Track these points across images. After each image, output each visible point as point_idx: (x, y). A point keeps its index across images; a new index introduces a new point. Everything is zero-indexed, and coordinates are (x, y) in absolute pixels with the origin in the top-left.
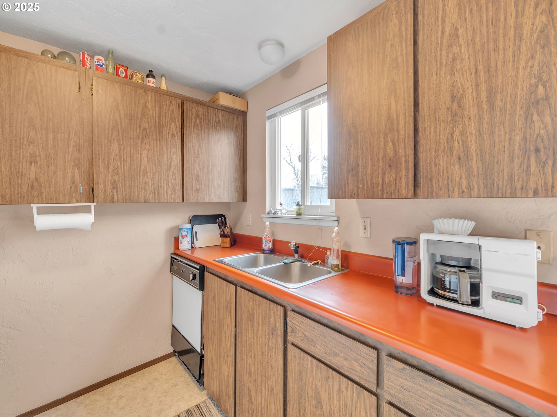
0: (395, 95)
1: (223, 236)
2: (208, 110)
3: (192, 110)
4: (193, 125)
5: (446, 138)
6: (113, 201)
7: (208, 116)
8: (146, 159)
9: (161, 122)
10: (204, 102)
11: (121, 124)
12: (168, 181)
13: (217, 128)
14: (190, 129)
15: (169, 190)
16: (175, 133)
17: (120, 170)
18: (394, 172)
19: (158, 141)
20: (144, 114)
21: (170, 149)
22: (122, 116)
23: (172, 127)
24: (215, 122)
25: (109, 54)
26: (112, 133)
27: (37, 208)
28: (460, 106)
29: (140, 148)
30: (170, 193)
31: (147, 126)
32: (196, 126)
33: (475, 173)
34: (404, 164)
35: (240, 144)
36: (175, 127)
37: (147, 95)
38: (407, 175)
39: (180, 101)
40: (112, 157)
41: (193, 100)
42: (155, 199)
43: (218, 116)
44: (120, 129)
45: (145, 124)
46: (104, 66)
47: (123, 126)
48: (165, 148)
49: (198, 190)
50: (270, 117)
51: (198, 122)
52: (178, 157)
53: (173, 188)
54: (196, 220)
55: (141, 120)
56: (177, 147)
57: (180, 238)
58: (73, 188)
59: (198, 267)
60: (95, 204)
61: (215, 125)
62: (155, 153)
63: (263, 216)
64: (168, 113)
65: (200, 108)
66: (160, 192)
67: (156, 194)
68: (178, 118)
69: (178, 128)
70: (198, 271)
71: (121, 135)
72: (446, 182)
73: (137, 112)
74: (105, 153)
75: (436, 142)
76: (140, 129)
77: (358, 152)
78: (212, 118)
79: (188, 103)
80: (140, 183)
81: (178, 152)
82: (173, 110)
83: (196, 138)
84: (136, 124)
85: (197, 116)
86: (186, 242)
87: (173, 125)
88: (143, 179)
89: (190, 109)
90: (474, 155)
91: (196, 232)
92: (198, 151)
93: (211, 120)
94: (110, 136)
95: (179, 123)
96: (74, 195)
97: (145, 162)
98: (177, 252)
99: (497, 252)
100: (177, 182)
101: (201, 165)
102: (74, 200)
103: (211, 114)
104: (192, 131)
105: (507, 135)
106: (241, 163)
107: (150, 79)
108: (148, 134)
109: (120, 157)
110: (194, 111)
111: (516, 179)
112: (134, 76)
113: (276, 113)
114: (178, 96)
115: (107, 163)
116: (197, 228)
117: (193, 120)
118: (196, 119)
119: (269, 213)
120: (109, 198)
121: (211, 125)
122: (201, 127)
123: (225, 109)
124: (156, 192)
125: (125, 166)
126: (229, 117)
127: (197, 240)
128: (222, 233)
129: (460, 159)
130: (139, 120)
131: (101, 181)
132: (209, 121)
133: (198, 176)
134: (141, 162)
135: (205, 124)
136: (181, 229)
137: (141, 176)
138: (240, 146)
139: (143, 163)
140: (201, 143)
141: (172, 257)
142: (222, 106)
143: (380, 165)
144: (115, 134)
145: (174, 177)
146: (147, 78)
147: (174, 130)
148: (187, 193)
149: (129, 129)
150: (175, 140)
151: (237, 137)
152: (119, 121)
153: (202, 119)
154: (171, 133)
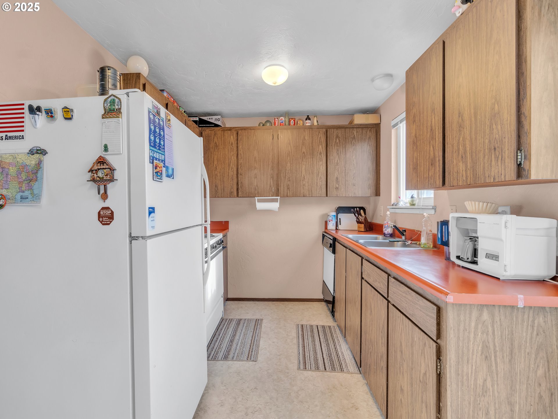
0: (434, 113)
1: (359, 222)
2: (345, 130)
3: (333, 133)
4: (334, 144)
5: (456, 143)
6: (287, 196)
7: (345, 135)
8: (304, 171)
9: (313, 146)
10: (343, 126)
11: (292, 153)
12: (317, 183)
13: (353, 142)
14: (332, 147)
15: (318, 189)
16: (322, 151)
17: (291, 178)
18: (433, 168)
19: (311, 159)
20: (303, 144)
21: (319, 162)
22: (292, 147)
23: (320, 148)
24: (351, 138)
25: (286, 114)
26: (287, 158)
27: (257, 199)
28: (462, 120)
29: (301, 165)
30: (318, 191)
31: (305, 151)
32: (336, 144)
33: (469, 167)
34: (438, 163)
35: (373, 151)
36: (322, 148)
37: (305, 132)
38: (439, 171)
39: (325, 130)
40: (287, 172)
41: (334, 127)
42: (309, 195)
43: (354, 133)
44: (291, 155)
45: (304, 150)
46: (284, 122)
47: (293, 153)
48: (315, 162)
49: (337, 188)
50: (394, 126)
51: (338, 141)
52: (324, 167)
53: (320, 187)
54: (341, 210)
55: (302, 148)
56: (323, 160)
57: (328, 222)
58: (270, 189)
59: (332, 238)
60: (280, 197)
61: (351, 140)
62: (310, 166)
63: (388, 207)
64: (318, 140)
65: (339, 131)
66: (312, 190)
67: (310, 191)
68: (324, 142)
69: (324, 148)
70: (332, 241)
71: (291, 159)
72: (456, 174)
73: (300, 144)
74: (284, 170)
75: (452, 145)
76: (301, 153)
77: (417, 155)
78: (348, 136)
79: (331, 129)
80: (301, 185)
81: (324, 164)
82: (320, 137)
83: (336, 152)
84: (299, 150)
85: (337, 137)
86: (332, 224)
87: (320, 146)
88: (302, 182)
89: (332, 133)
90: (468, 154)
91: (340, 219)
92: (337, 161)
93: (347, 137)
94: (286, 160)
95: (324, 145)
96: (271, 192)
97: (304, 173)
98: (326, 231)
99: (484, 223)
100: (323, 183)
101: (340, 170)
102: (271, 196)
103: (347, 133)
104: (333, 148)
105: (482, 139)
106: (374, 166)
107: (308, 121)
108: (306, 155)
109: (291, 171)
110: (335, 134)
111: (486, 170)
112: (298, 122)
113: (398, 122)
114: (324, 126)
115: (284, 175)
116: (340, 216)
117: (334, 140)
118: (336, 139)
119: (393, 205)
120: (286, 194)
121: (348, 141)
122: (340, 144)
123: (360, 126)
124: (310, 190)
125: (293, 176)
126: (362, 132)
127: (340, 224)
128: (358, 220)
129: (462, 157)
130: (300, 148)
131: (282, 185)
132: (346, 139)
133: (337, 178)
134: (301, 173)
135: (343, 141)
136: (328, 215)
137: (302, 181)
138: (373, 152)
139: (302, 173)
140: (340, 156)
141: (323, 234)
142: (357, 124)
143: (427, 164)
144: (289, 158)
145: (321, 180)
146: (306, 120)
147: (321, 150)
148: (329, 190)
149: (296, 154)
150: (321, 156)
151: (370, 146)
152: (290, 151)
153: (341, 138)
154: (319, 153)
